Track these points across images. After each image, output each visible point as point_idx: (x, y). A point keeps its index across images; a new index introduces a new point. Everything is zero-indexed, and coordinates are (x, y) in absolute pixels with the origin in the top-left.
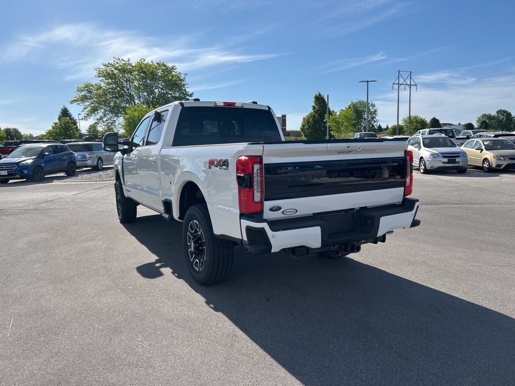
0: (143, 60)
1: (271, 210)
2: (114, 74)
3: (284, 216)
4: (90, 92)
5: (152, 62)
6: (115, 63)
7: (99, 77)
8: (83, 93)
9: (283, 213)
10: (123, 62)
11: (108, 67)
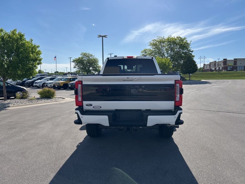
0: (170, 36)
1: (87, 105)
2: (156, 44)
3: (93, 109)
4: (146, 53)
5: (174, 37)
6: (158, 39)
7: (150, 46)
8: (143, 53)
9: (93, 107)
10: (161, 38)
11: (154, 41)
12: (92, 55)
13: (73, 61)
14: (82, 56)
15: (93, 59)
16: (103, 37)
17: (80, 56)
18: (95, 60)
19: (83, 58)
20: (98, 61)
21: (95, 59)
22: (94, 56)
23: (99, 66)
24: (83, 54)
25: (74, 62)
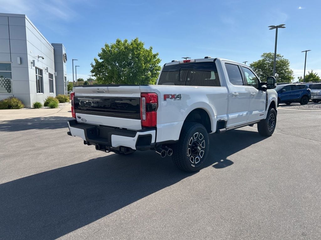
1: (78, 117)
3: (82, 121)
12: (280, 55)
13: (250, 65)
14: (264, 58)
15: (281, 61)
16: (277, 27)
17: (261, 59)
18: (283, 62)
19: (265, 61)
20: (288, 64)
21: (283, 60)
22: (282, 56)
23: (290, 71)
24: (265, 55)
25: (252, 67)
